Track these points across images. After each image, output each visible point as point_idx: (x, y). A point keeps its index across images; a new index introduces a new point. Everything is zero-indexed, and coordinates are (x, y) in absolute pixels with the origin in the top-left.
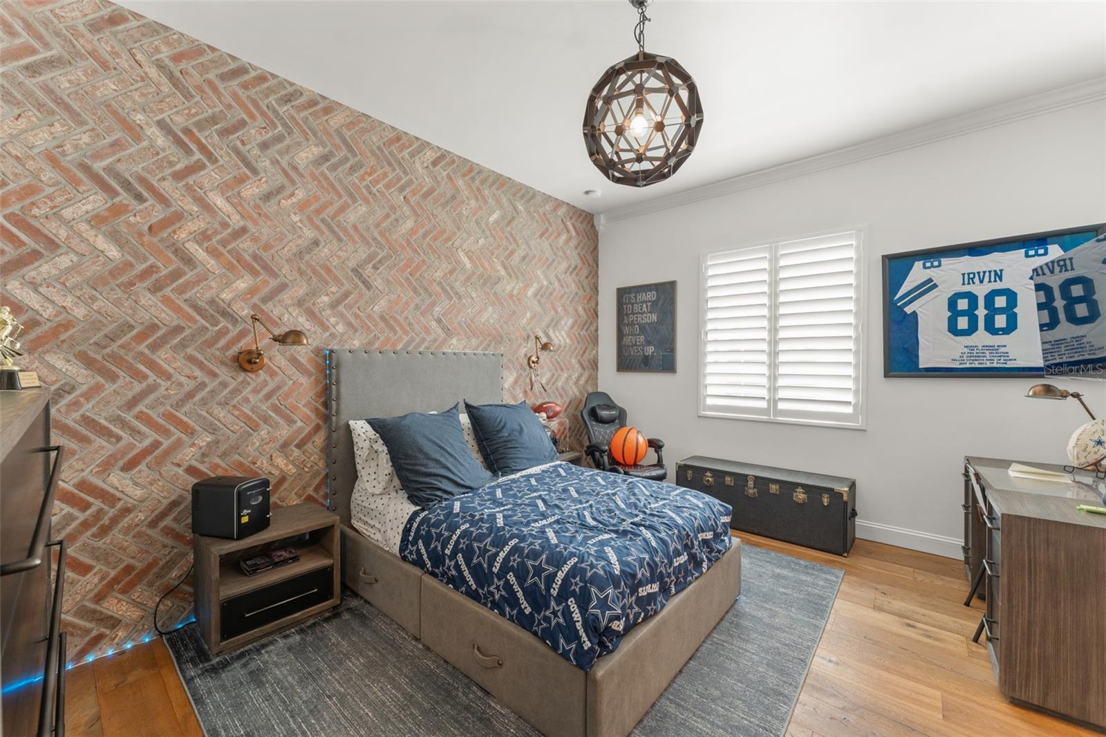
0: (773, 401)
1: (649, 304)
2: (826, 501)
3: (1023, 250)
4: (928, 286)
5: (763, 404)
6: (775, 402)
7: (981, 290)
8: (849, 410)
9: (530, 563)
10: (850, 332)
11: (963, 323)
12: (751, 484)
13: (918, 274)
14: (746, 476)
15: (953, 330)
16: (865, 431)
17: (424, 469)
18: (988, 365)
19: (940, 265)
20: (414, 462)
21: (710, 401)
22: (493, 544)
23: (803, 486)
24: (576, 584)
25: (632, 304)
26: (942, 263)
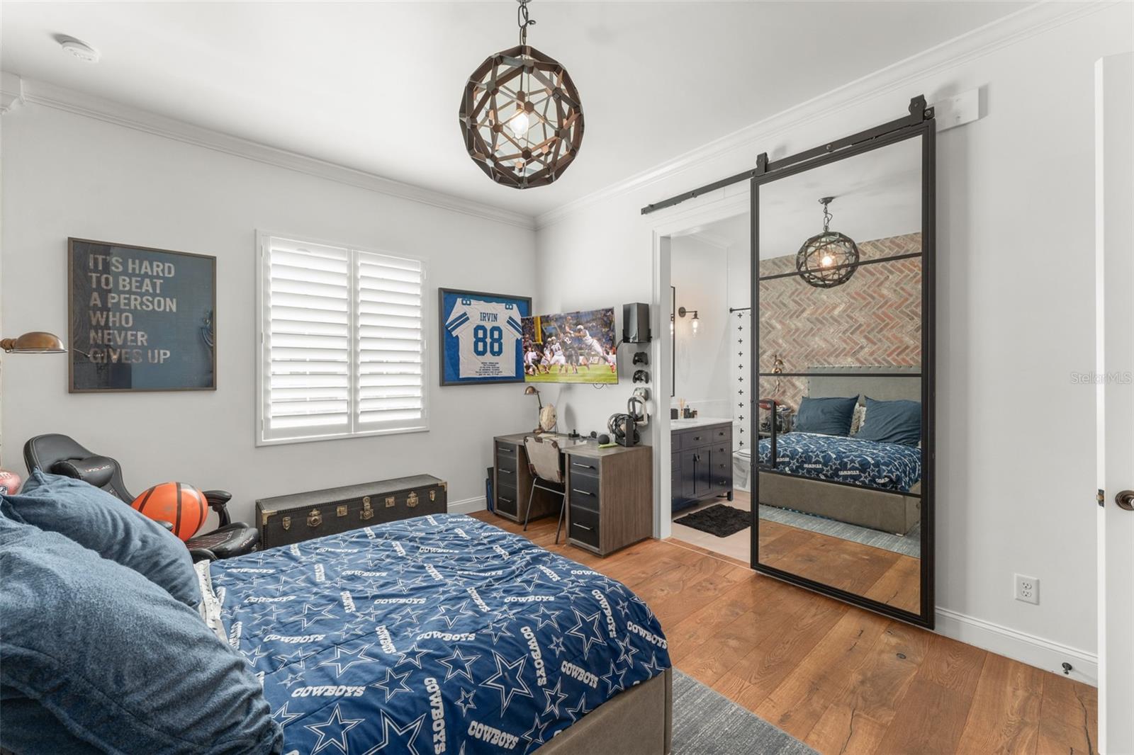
0: (353, 416)
1: (159, 282)
2: (433, 497)
3: (504, 304)
4: (464, 318)
5: (343, 420)
6: (356, 416)
7: (488, 326)
8: (418, 415)
9: (574, 631)
10: (418, 348)
11: (481, 348)
12: (367, 505)
13: (459, 308)
14: (361, 499)
15: (476, 351)
16: (428, 431)
17: (203, 676)
18: (491, 376)
19: (470, 304)
20: (172, 675)
21: (275, 425)
22: (511, 657)
23: (414, 490)
24: (623, 607)
25: (116, 276)
26: (472, 303)
